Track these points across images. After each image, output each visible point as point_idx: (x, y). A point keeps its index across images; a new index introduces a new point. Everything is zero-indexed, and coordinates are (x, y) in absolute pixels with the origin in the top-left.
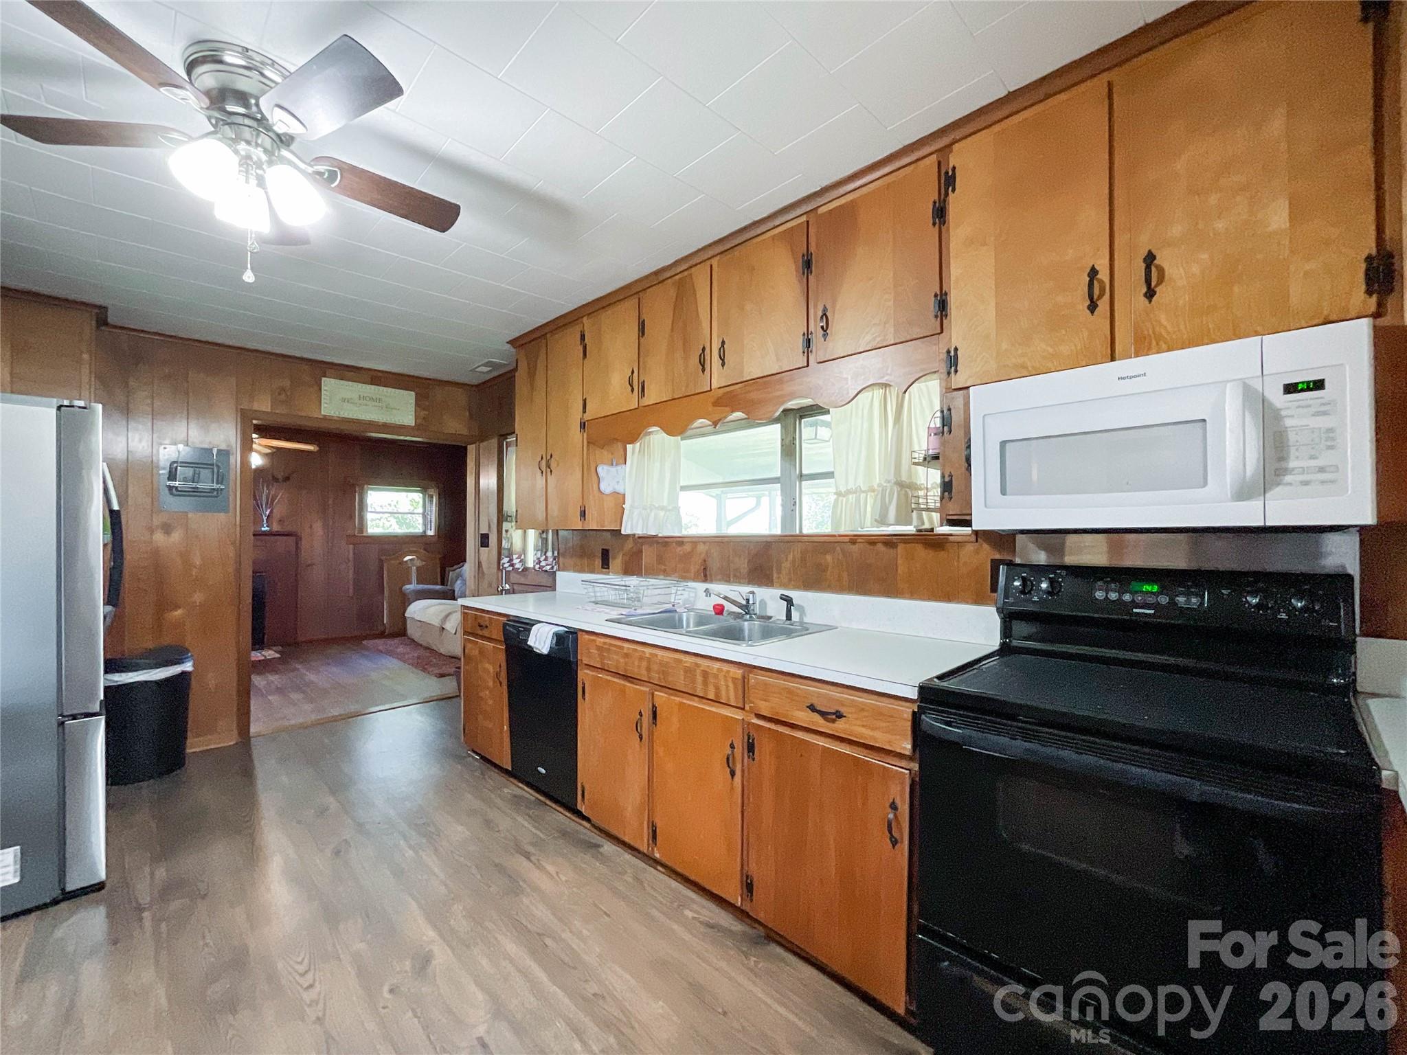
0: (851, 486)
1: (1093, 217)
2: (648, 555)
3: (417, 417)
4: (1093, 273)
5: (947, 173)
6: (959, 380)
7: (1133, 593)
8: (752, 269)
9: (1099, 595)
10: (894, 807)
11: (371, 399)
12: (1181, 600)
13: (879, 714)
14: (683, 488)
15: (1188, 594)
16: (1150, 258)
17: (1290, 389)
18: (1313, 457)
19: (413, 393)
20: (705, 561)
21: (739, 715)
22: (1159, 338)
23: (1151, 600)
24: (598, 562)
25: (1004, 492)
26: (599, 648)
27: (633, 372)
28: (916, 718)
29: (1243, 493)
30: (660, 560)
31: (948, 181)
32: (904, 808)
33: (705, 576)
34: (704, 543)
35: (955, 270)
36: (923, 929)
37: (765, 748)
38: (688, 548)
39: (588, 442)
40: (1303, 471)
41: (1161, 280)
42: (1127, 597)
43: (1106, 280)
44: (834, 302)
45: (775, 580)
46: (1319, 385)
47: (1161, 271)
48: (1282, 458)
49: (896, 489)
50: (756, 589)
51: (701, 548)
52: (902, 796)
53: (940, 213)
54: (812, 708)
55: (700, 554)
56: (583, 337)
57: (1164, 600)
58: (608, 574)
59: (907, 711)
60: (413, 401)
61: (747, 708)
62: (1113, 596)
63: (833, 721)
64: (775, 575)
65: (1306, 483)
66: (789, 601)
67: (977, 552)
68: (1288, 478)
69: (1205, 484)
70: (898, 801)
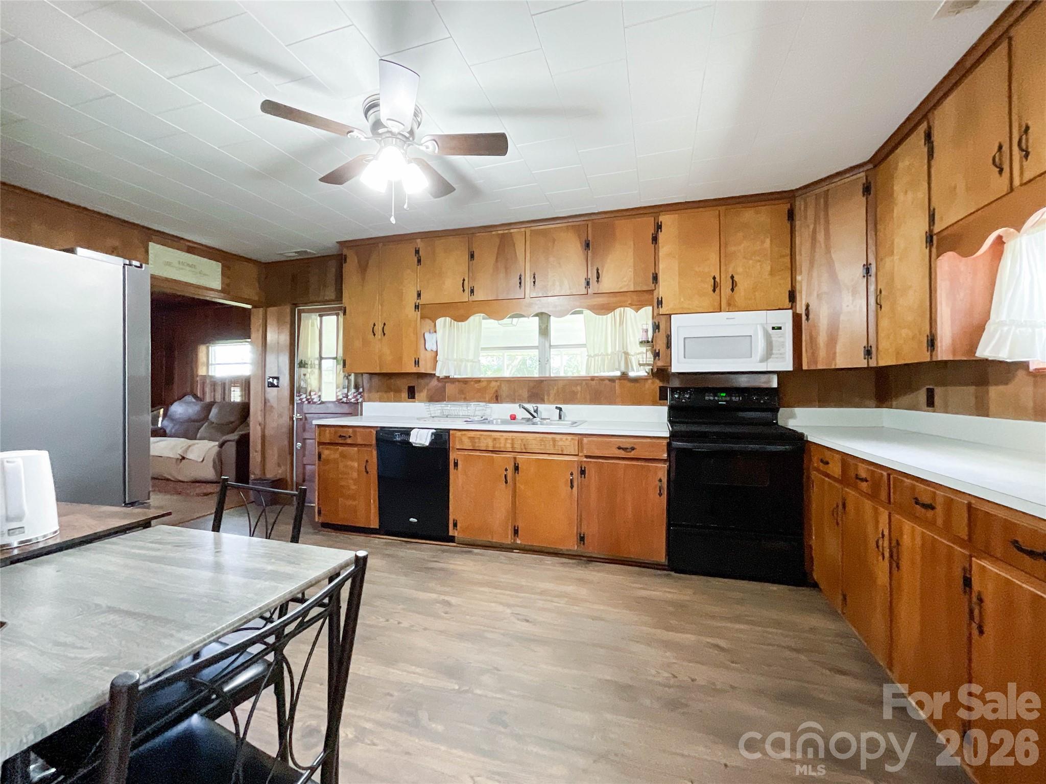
0: (596, 352)
1: (714, 257)
2: (450, 389)
3: (223, 283)
4: (714, 278)
5: (658, 223)
6: (663, 311)
7: (718, 397)
8: (554, 240)
9: (707, 398)
10: (660, 480)
11: (188, 265)
12: (733, 398)
13: (652, 445)
14: (483, 349)
15: (736, 397)
16: (732, 277)
17: (773, 328)
18: (779, 350)
19: (220, 264)
20: (497, 391)
21: (575, 458)
22: (735, 306)
23: (724, 399)
24: (405, 395)
25: (685, 357)
26: (470, 438)
27: (464, 280)
28: (669, 444)
29: (762, 361)
30: (461, 392)
31: (659, 227)
32: (665, 480)
33: (497, 399)
34: (496, 381)
35: (662, 266)
36: (674, 525)
37: (592, 472)
38: (484, 384)
39: (421, 318)
40: (777, 354)
41: (736, 285)
42: (716, 398)
43: (719, 282)
44: (603, 267)
45: (546, 400)
46: (780, 328)
47: (736, 282)
48: (772, 350)
49: (623, 354)
50: (538, 405)
51: (493, 384)
52: (664, 476)
53: (655, 239)
54: (619, 448)
55: (493, 388)
56: (417, 252)
57: (728, 399)
58: (414, 402)
59: (665, 442)
60: (220, 270)
61: (580, 454)
62: (712, 398)
63: (631, 452)
64: (546, 397)
65: (777, 358)
66: (560, 409)
67: (653, 383)
68: (773, 356)
69: (751, 357)
70: (662, 478)
